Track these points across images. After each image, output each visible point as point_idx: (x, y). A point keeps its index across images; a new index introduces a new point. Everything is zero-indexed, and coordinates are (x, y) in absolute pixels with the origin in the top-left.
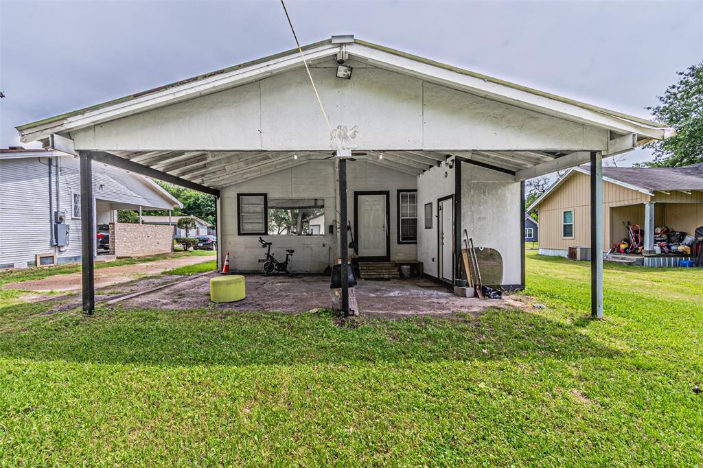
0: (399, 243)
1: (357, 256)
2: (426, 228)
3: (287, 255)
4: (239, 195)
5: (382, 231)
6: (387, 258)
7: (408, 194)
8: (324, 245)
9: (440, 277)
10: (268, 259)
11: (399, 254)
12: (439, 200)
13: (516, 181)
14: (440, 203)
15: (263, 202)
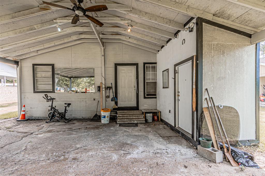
0: (145, 98)
1: (117, 107)
2: (164, 88)
3: (66, 107)
4: (34, 65)
5: (134, 90)
6: (137, 108)
7: (151, 65)
8: (94, 100)
9: (177, 126)
10: (51, 110)
11: (145, 105)
12: (176, 65)
13: (251, 43)
14: (177, 67)
15: (51, 70)
